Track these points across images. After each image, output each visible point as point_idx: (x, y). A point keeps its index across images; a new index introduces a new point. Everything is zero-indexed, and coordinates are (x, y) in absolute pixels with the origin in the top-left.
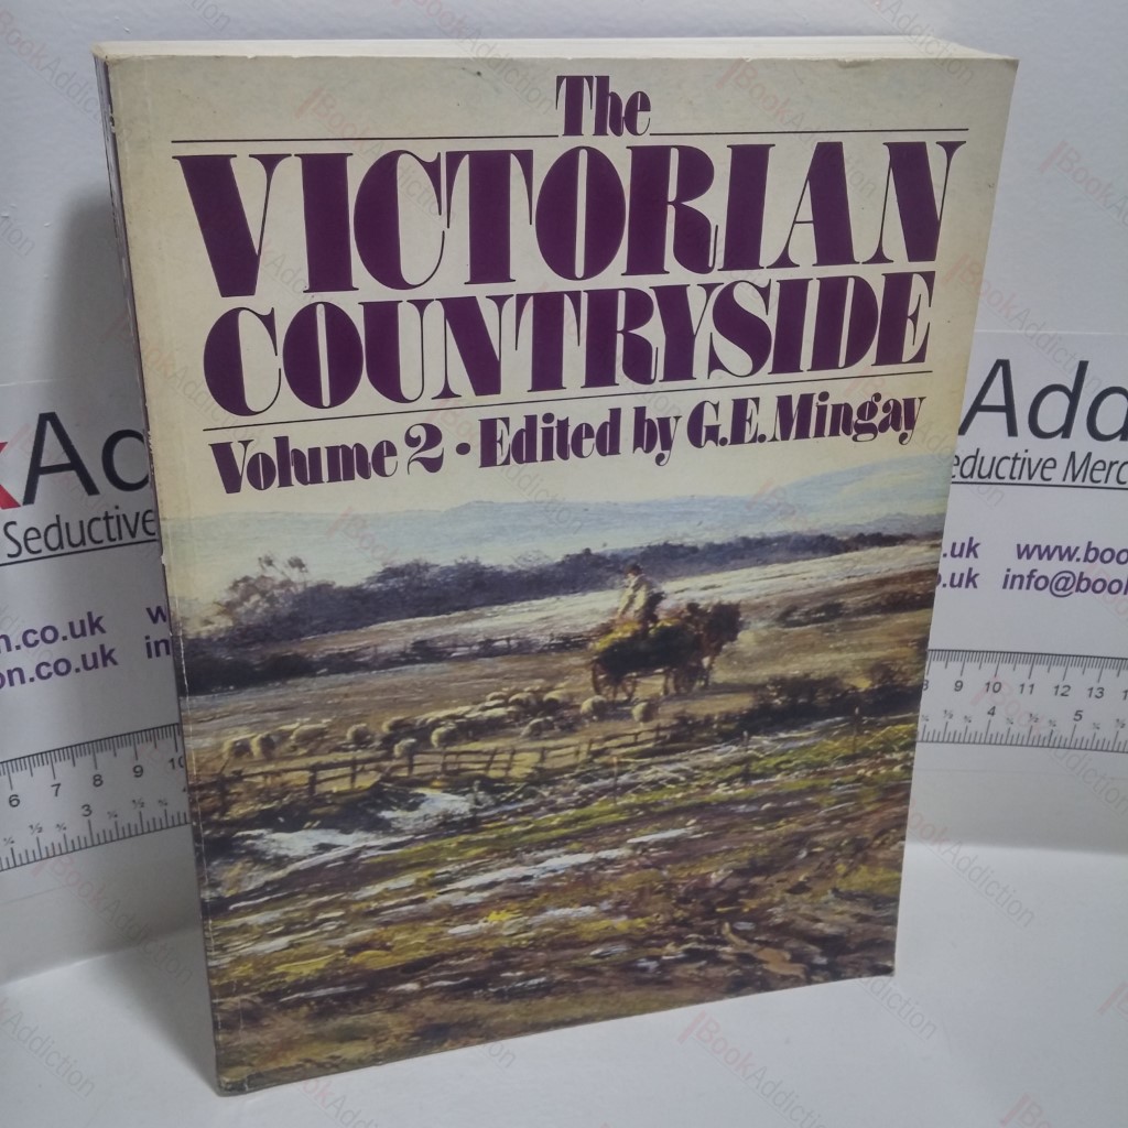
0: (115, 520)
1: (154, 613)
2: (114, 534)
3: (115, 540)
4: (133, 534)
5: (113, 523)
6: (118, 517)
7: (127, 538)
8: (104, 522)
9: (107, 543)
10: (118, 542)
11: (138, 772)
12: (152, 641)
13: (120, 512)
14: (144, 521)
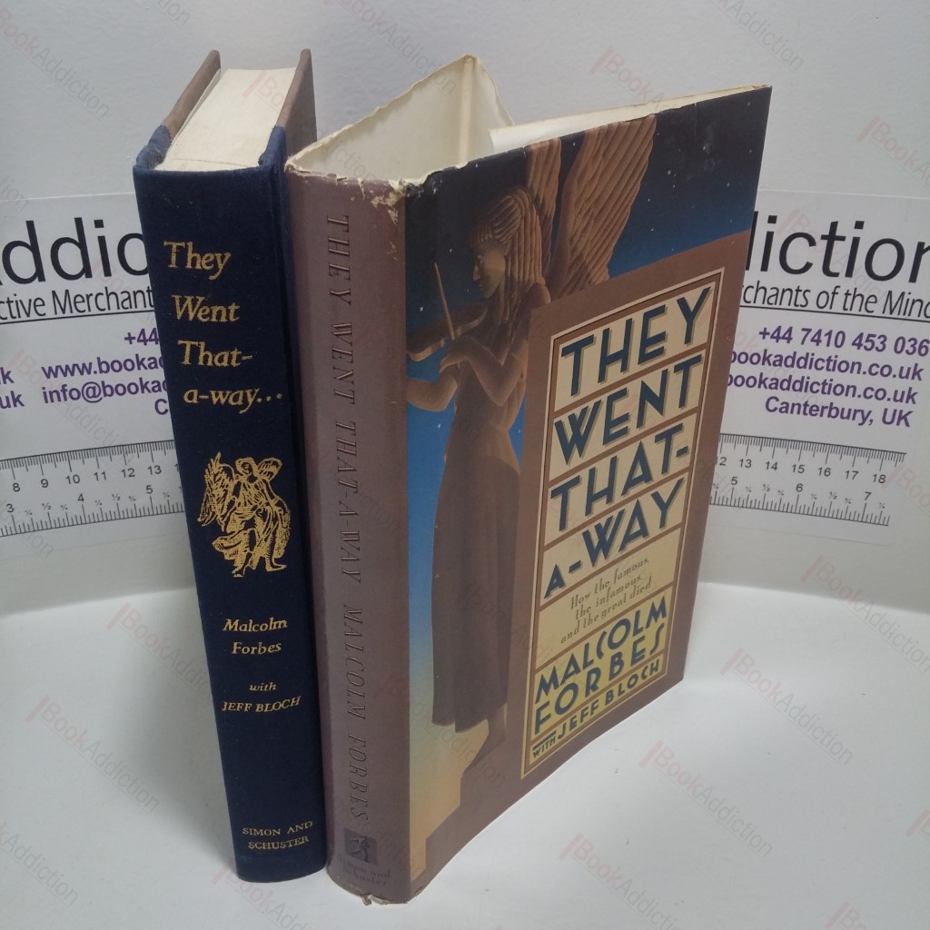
0: (15, 303)
1: (47, 371)
2: (15, 314)
3: (15, 318)
4: (28, 315)
5: (13, 306)
6: (17, 302)
7: (24, 317)
8: (6, 305)
9: (10, 319)
10: (18, 319)
11: (45, 484)
12: (47, 391)
13: (18, 298)
14: (35, 306)
